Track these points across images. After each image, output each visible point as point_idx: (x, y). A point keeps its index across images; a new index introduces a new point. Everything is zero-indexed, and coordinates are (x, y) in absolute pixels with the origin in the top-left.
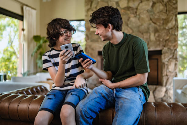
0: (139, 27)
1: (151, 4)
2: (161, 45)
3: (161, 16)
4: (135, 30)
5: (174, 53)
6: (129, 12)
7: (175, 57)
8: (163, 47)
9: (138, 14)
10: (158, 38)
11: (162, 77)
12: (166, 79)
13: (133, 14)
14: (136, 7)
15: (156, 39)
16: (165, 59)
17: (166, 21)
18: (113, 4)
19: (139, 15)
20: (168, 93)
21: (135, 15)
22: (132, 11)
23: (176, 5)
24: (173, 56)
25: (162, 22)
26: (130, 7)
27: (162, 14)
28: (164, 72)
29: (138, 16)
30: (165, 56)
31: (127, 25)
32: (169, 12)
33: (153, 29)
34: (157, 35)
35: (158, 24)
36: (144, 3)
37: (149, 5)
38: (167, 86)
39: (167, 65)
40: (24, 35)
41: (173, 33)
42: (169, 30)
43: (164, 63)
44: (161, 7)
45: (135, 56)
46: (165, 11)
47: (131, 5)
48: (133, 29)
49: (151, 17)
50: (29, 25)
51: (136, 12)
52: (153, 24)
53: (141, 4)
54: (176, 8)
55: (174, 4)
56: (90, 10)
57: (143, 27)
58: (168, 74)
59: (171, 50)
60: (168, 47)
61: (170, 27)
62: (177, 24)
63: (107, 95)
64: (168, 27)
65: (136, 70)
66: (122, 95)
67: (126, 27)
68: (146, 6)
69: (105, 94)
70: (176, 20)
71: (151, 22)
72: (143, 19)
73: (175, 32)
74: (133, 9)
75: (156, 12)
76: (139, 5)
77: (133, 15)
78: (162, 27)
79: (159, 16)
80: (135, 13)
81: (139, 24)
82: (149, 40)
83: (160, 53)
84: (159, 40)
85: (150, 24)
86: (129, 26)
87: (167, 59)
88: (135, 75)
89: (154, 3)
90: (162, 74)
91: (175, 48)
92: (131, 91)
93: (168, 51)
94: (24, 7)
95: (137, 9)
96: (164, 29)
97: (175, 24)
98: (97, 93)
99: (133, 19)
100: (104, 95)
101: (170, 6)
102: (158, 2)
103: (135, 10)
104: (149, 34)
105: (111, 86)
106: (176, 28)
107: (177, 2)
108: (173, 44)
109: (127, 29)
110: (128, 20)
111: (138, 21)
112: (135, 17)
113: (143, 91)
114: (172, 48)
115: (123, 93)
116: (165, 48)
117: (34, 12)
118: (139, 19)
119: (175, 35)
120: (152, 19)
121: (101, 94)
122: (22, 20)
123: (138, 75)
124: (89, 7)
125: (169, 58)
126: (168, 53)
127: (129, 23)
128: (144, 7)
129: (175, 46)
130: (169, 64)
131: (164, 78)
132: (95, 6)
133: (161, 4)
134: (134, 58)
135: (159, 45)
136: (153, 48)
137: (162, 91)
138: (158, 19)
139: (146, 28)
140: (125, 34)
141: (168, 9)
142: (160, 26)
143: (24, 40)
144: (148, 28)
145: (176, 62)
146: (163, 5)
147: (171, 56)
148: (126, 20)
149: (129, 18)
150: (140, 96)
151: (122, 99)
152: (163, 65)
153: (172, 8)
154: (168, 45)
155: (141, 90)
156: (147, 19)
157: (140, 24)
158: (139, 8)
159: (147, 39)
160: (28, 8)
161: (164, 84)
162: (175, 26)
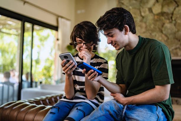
0: (175, 33)
4: (171, 37)
6: (163, 18)
9: (173, 19)
13: (169, 19)
14: (171, 12)
18: (146, 10)
19: (175, 20)
21: (171, 20)
22: (166, 17)
26: (165, 13)
29: (174, 22)
31: (162, 32)
36: (180, 8)
45: (153, 64)
47: (166, 10)
48: (168, 36)
51: (172, 18)
53: (177, 9)
63: (115, 112)
65: (154, 81)
66: (132, 115)
67: (160, 34)
69: (114, 111)
72: (180, 25)
74: (167, 14)
76: (175, 9)
77: (168, 21)
80: (170, 18)
81: (175, 29)
86: (164, 32)
88: (153, 87)
92: (147, 110)
95: (172, 14)
98: (103, 110)
99: (168, 25)
100: (112, 112)
103: (171, 16)
105: (123, 101)
109: (162, 36)
110: (163, 26)
111: (174, 27)
112: (171, 22)
113: (163, 110)
115: (135, 112)
117: (68, 23)
118: (175, 25)
121: (108, 111)
122: (57, 30)
123: (158, 87)
127: (163, 29)
134: (152, 65)
140: (141, 38)
148: (160, 27)
149: (164, 24)
150: (157, 117)
151: (133, 120)
155: (160, 109)
157: (177, 30)
158: (175, 12)
160: (63, 20)
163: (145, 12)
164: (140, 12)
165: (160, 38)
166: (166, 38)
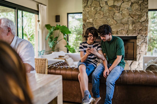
0: (121, 20)
1: (130, 4)
2: (136, 33)
3: (137, 12)
5: (145, 39)
6: (115, 9)
7: (145, 41)
8: (138, 34)
9: (120, 10)
10: (134, 28)
11: (136, 55)
12: (139, 57)
14: (119, 6)
15: (133, 28)
16: (139, 43)
17: (140, 16)
18: (103, 3)
20: (140, 66)
23: (147, 5)
24: (144, 41)
25: (137, 17)
26: (115, 6)
27: (138, 11)
28: (138, 52)
29: (121, 12)
30: (139, 40)
32: (142, 11)
33: (131, 22)
34: (133, 26)
35: (135, 18)
36: (125, 3)
37: (128, 4)
38: (139, 61)
39: (140, 46)
40: (39, 25)
41: (145, 25)
42: (142, 22)
43: (138, 45)
44: (137, 7)
46: (139, 9)
47: (116, 4)
48: (117, 21)
49: (130, 13)
50: (43, 17)
51: (119, 9)
52: (131, 18)
53: (123, 4)
54: (147, 7)
55: (146, 5)
56: (86, 7)
57: (124, 20)
58: (141, 53)
59: (143, 37)
60: (141, 34)
61: (143, 21)
62: (147, 18)
64: (142, 21)
68: (126, 5)
70: (147, 16)
71: (130, 16)
72: (124, 14)
73: (146, 24)
74: (117, 7)
75: (133, 10)
77: (117, 11)
78: (137, 21)
79: (135, 13)
80: (119, 10)
82: (128, 29)
83: (135, 38)
84: (135, 30)
85: (129, 18)
86: (115, 19)
87: (140, 43)
89: (132, 3)
90: (136, 52)
91: (146, 35)
93: (141, 37)
94: (39, 5)
95: (120, 7)
96: (139, 21)
97: (146, 19)
99: (117, 14)
101: (143, 6)
102: (135, 3)
103: (119, 8)
104: (128, 25)
106: (147, 21)
107: (148, 3)
108: (145, 33)
109: (113, 21)
110: (114, 15)
111: (121, 16)
112: (119, 12)
114: (144, 35)
116: (139, 35)
117: (45, 7)
118: (121, 14)
119: (146, 26)
120: (130, 14)
122: (38, 14)
124: (86, 4)
125: (141, 42)
126: (141, 38)
127: (114, 17)
128: (125, 6)
129: (146, 34)
130: (141, 46)
131: (138, 55)
132: (90, 4)
133: (137, 4)
135: (135, 32)
136: (130, 35)
137: (136, 64)
138: (135, 15)
139: (126, 20)
141: (141, 8)
142: (136, 20)
143: (40, 28)
144: (128, 21)
145: (146, 45)
146: (138, 5)
147: (143, 41)
148: (112, 15)
149: (115, 13)
152: (138, 47)
153: (144, 7)
154: (141, 33)
156: (127, 15)
157: (122, 18)
158: (121, 6)
159: (127, 28)
161: (138, 59)
162: (146, 20)
163: (103, 4)
164: (100, 4)
165: (112, 23)
166: (116, 23)
